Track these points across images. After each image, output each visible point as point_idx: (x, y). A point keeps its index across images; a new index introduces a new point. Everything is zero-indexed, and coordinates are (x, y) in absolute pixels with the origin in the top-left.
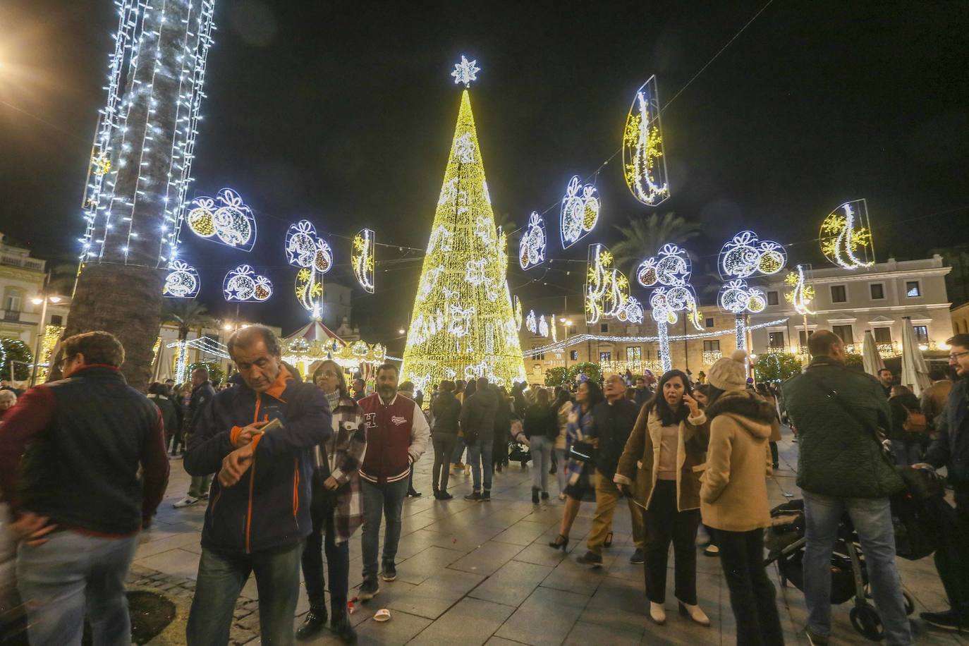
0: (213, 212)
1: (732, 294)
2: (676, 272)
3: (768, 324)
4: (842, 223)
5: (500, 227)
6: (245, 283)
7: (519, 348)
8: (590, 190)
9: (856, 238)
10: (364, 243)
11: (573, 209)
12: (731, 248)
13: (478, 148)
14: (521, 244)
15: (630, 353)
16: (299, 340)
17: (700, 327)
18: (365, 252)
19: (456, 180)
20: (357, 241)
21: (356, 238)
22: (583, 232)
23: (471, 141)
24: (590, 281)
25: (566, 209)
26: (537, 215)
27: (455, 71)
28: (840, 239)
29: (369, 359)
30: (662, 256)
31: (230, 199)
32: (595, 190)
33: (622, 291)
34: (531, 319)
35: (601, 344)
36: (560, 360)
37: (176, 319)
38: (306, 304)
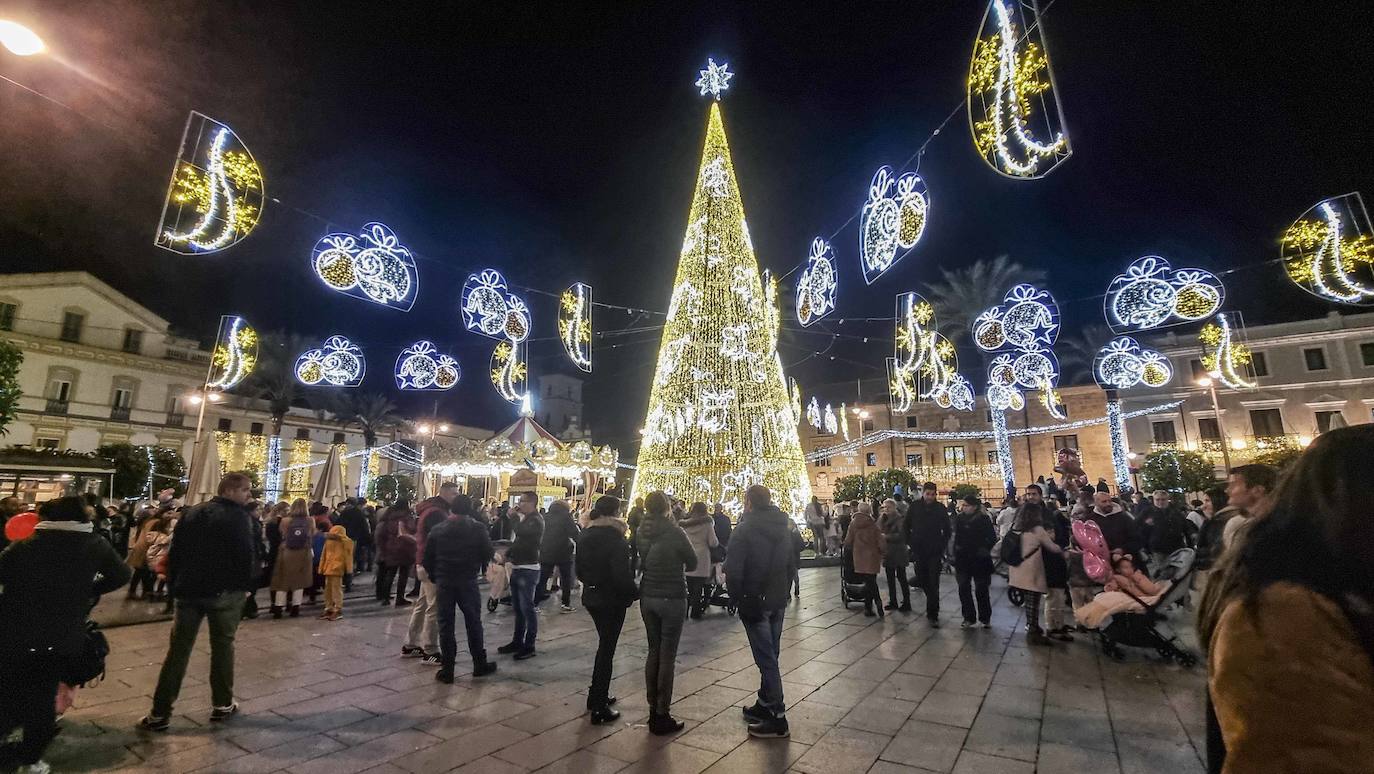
0: (354, 255)
1: (1116, 360)
2: (1035, 326)
3: (1151, 410)
4: (1322, 231)
5: (767, 271)
6: (423, 365)
7: (799, 447)
8: (909, 183)
9: (1350, 253)
10: (576, 302)
11: (881, 220)
12: (1124, 283)
13: (733, 177)
14: (798, 290)
15: (949, 455)
16: (500, 441)
17: (1058, 413)
18: (578, 315)
19: (704, 220)
20: (567, 300)
21: (565, 295)
22: (900, 251)
23: (725, 168)
24: (900, 347)
25: (869, 221)
26: (822, 241)
27: (701, 80)
28: (1320, 256)
29: (594, 467)
30: (1010, 304)
31: (380, 238)
32: (918, 179)
33: (945, 363)
34: (814, 410)
35: (909, 443)
36: (852, 466)
37: (359, 420)
38: (504, 392)
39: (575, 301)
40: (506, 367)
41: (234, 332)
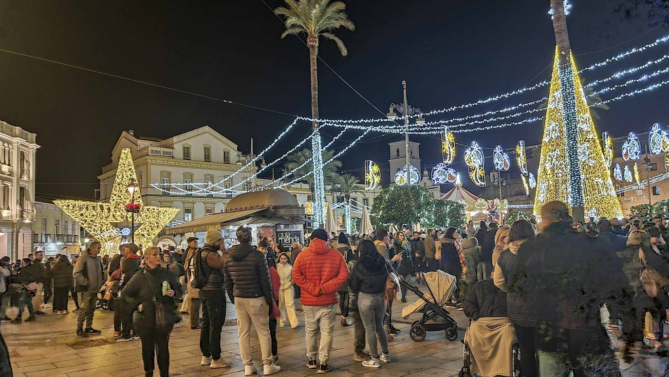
6: (442, 173)
11: (656, 139)
14: (623, 147)
18: (521, 154)
21: (517, 147)
25: (652, 138)
26: (634, 134)
34: (617, 171)
38: (476, 182)
39: (520, 150)
40: (475, 171)
41: (370, 167)
